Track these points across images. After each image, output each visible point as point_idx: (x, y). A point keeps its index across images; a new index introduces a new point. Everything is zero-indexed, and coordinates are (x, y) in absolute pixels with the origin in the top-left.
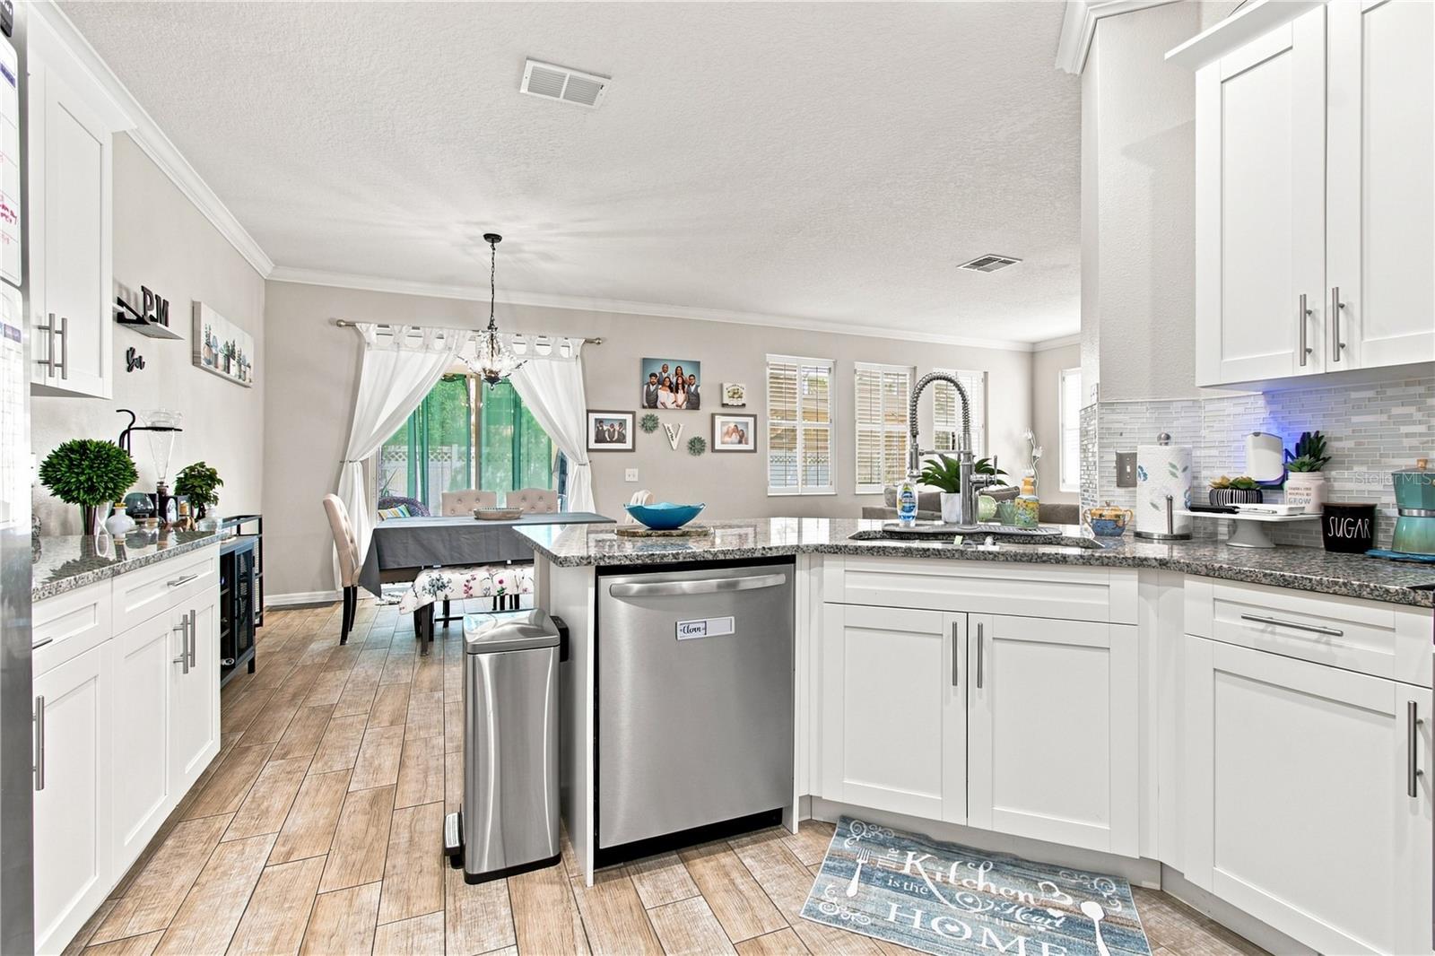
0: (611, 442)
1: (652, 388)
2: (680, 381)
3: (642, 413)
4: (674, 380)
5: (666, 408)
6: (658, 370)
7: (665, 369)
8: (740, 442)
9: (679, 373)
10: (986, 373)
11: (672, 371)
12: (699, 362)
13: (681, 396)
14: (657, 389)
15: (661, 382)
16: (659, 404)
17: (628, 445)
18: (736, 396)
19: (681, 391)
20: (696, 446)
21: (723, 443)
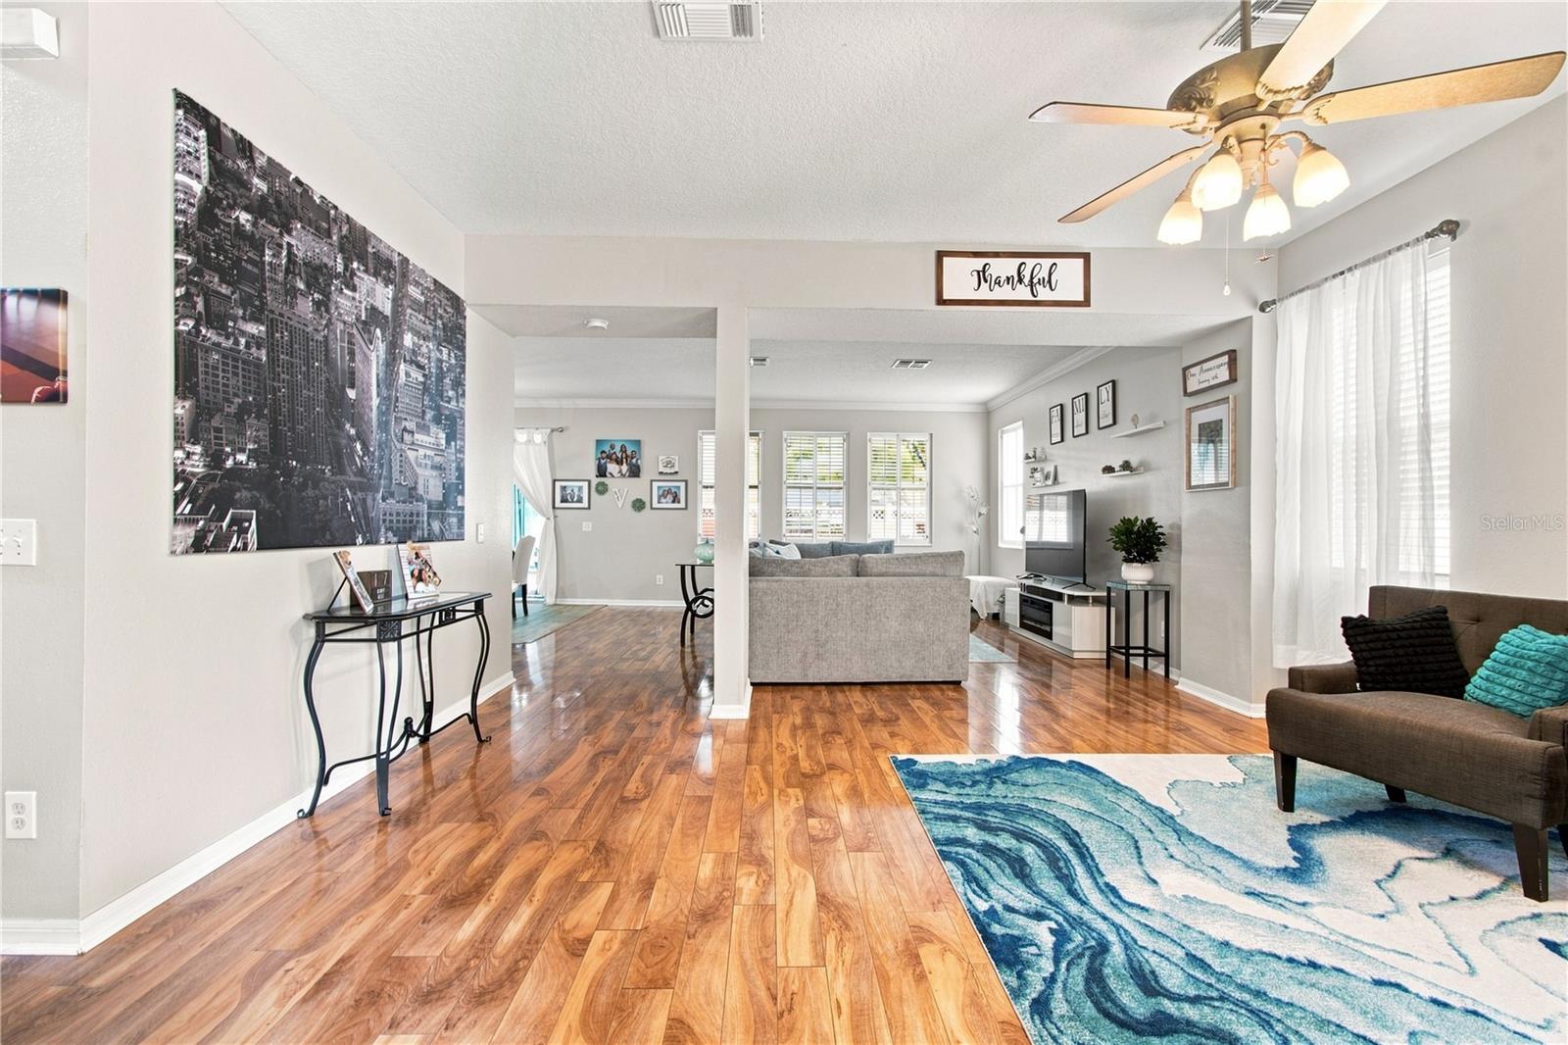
0: (573, 501)
1: (603, 461)
2: (624, 456)
4: (619, 456)
5: (613, 476)
6: (607, 448)
7: (612, 447)
8: (673, 502)
9: (623, 449)
11: (617, 449)
12: (640, 440)
13: (625, 468)
14: (605, 463)
15: (609, 457)
16: (607, 474)
17: (585, 504)
18: (669, 466)
19: (625, 464)
20: (638, 505)
21: (659, 502)
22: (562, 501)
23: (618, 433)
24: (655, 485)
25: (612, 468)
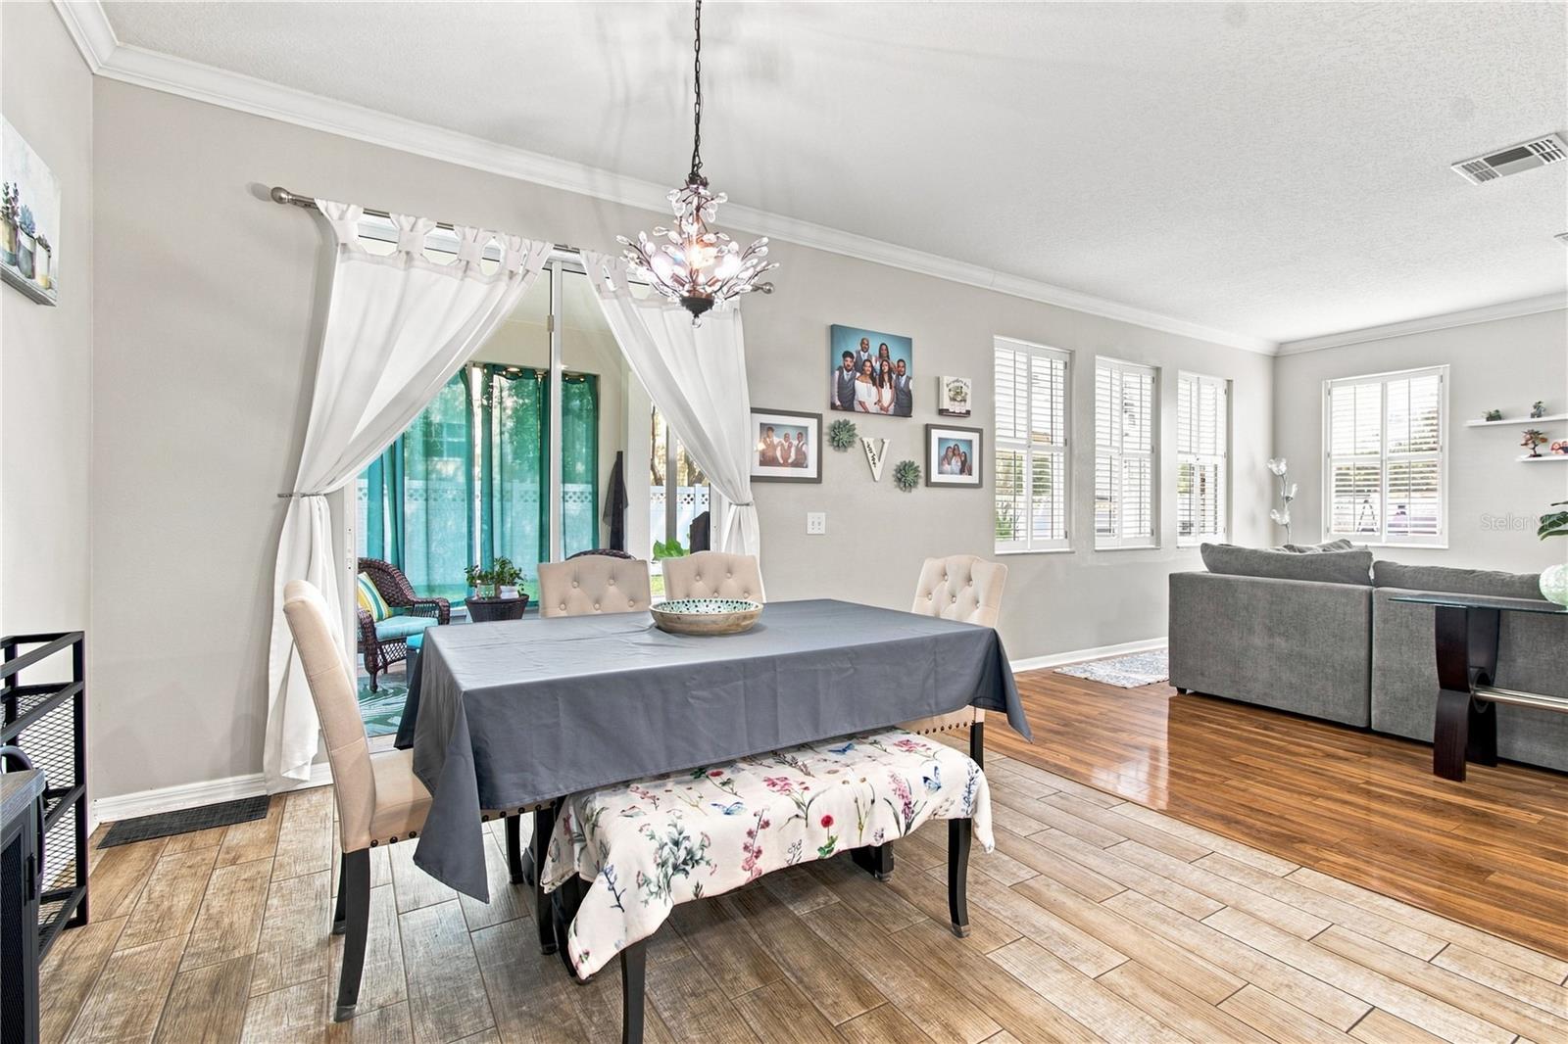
0: (785, 464)
1: (847, 376)
2: (886, 369)
3: (831, 418)
4: (877, 366)
5: (866, 411)
6: (854, 347)
7: (865, 347)
8: (962, 471)
9: (883, 355)
10: (1229, 382)
11: (874, 350)
12: (911, 339)
13: (887, 394)
14: (853, 378)
15: (859, 367)
16: (857, 407)
17: (811, 472)
18: (959, 398)
19: (886, 385)
20: (905, 476)
21: (940, 472)
22: (763, 462)
23: (877, 321)
24: (936, 434)
25: (864, 390)
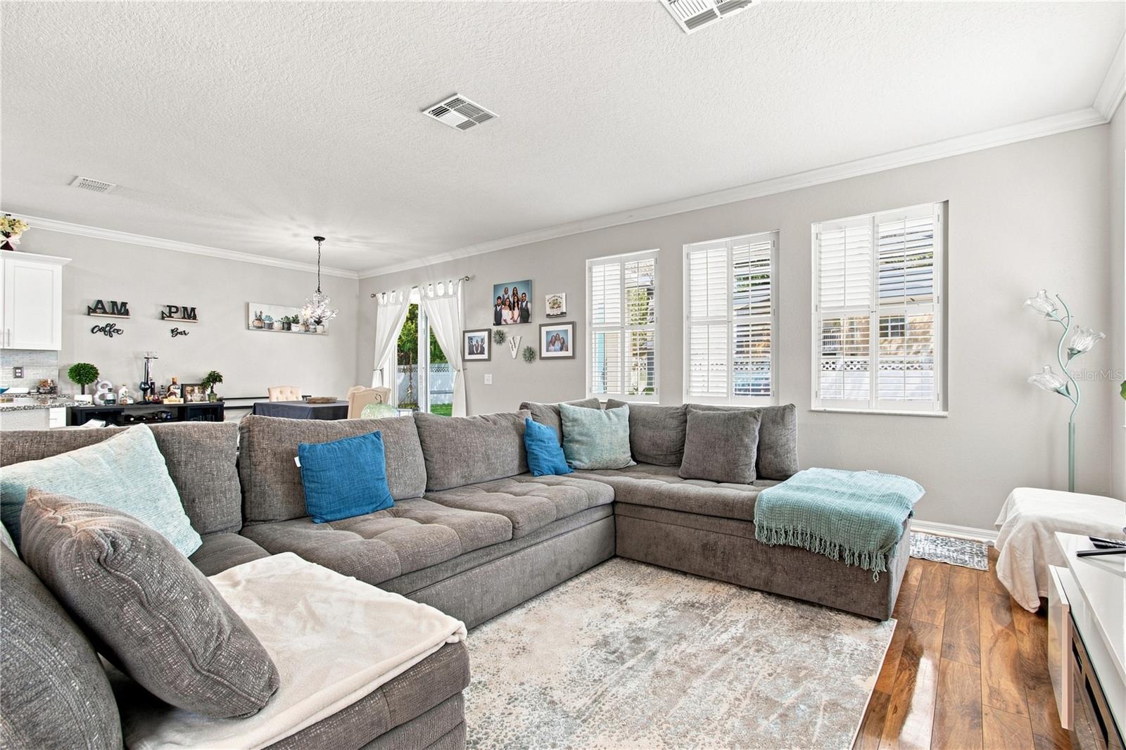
0: (477, 354)
1: (498, 308)
2: (516, 300)
4: (511, 300)
5: (507, 324)
6: (501, 293)
7: (506, 292)
9: (515, 294)
11: (510, 293)
12: (530, 280)
13: (516, 312)
14: (501, 309)
15: (503, 303)
16: (503, 322)
18: (556, 306)
19: (516, 308)
21: (547, 351)
22: (469, 354)
23: (510, 276)
24: (544, 330)
25: (506, 314)
